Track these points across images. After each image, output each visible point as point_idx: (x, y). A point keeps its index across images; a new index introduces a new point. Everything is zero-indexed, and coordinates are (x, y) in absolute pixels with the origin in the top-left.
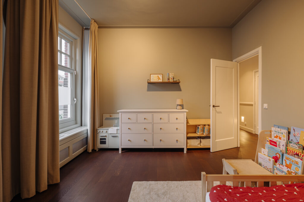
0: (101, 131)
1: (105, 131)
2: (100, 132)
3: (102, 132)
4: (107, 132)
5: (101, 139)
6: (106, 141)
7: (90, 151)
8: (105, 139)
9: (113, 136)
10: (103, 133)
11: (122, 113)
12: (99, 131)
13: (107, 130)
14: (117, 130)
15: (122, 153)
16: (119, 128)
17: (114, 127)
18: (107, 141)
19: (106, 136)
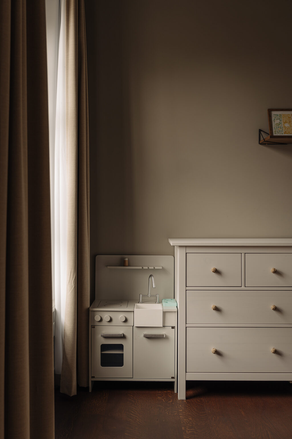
0: (106, 317)
1: (121, 317)
2: (101, 320)
3: (111, 320)
4: (126, 321)
5: (104, 347)
6: (122, 355)
7: (74, 391)
8: (121, 347)
9: (149, 337)
10: (113, 323)
11: (189, 250)
12: (97, 318)
13: (128, 315)
14: (164, 313)
15: (187, 398)
16: (170, 305)
17: (143, 302)
18: (127, 353)
19: (123, 337)
